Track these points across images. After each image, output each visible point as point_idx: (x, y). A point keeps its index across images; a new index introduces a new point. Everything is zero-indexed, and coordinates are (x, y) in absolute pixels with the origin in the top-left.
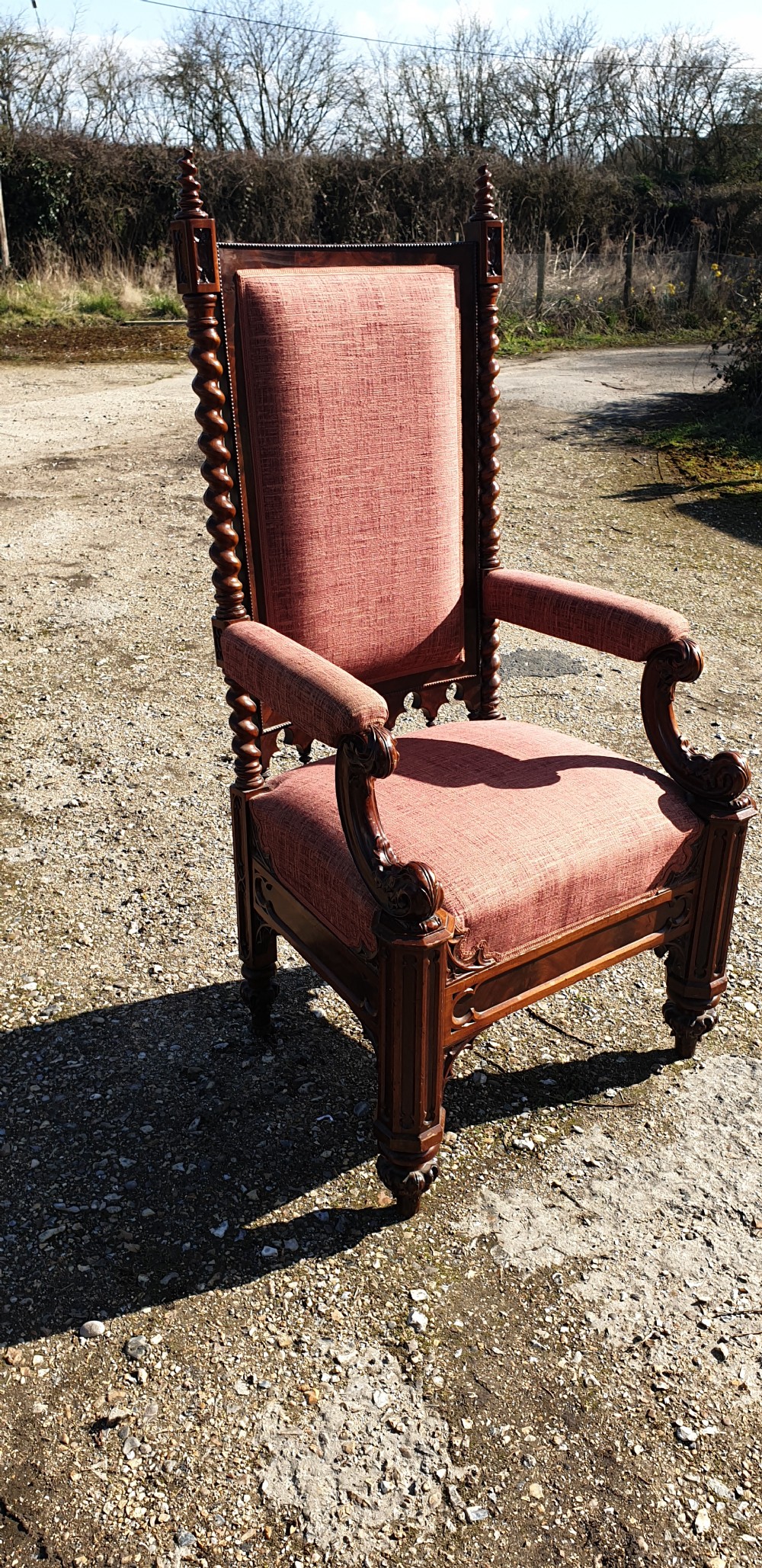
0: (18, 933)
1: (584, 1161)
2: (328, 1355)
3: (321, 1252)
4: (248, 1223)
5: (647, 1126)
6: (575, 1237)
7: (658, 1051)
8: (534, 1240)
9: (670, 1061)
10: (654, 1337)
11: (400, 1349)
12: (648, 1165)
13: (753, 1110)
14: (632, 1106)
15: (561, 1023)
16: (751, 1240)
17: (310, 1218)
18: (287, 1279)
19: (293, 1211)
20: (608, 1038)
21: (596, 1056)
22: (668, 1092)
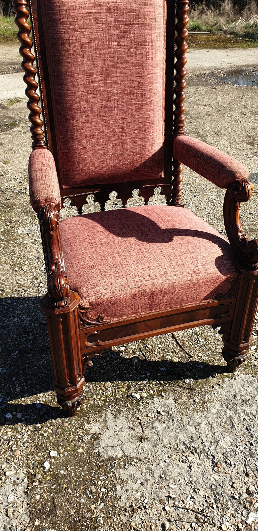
0: (4, 261)
1: (157, 411)
2: (3, 470)
3: (28, 422)
4: (9, 401)
5: (194, 401)
6: (133, 446)
7: (220, 366)
8: (115, 443)
9: (222, 372)
10: (139, 507)
11: (32, 477)
12: (184, 420)
13: (247, 406)
14: (193, 390)
15: (184, 343)
16: (211, 472)
17: (34, 405)
18: (9, 430)
19: (28, 400)
20: (200, 355)
21: (190, 362)
22: (213, 387)
